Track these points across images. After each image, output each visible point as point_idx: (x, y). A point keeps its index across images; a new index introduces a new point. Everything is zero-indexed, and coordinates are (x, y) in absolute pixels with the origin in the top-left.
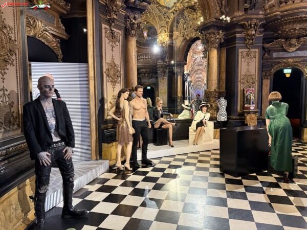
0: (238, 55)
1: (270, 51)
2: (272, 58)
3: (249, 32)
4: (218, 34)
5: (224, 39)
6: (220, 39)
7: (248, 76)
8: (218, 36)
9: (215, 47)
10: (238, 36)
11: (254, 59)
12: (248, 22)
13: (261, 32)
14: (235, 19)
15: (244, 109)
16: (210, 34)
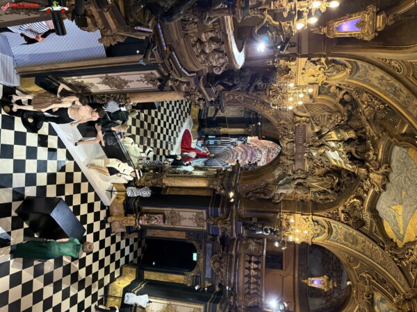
0: (200, 209)
1: (214, 241)
3: (220, 222)
5: (217, 194)
9: (209, 184)
11: (196, 225)
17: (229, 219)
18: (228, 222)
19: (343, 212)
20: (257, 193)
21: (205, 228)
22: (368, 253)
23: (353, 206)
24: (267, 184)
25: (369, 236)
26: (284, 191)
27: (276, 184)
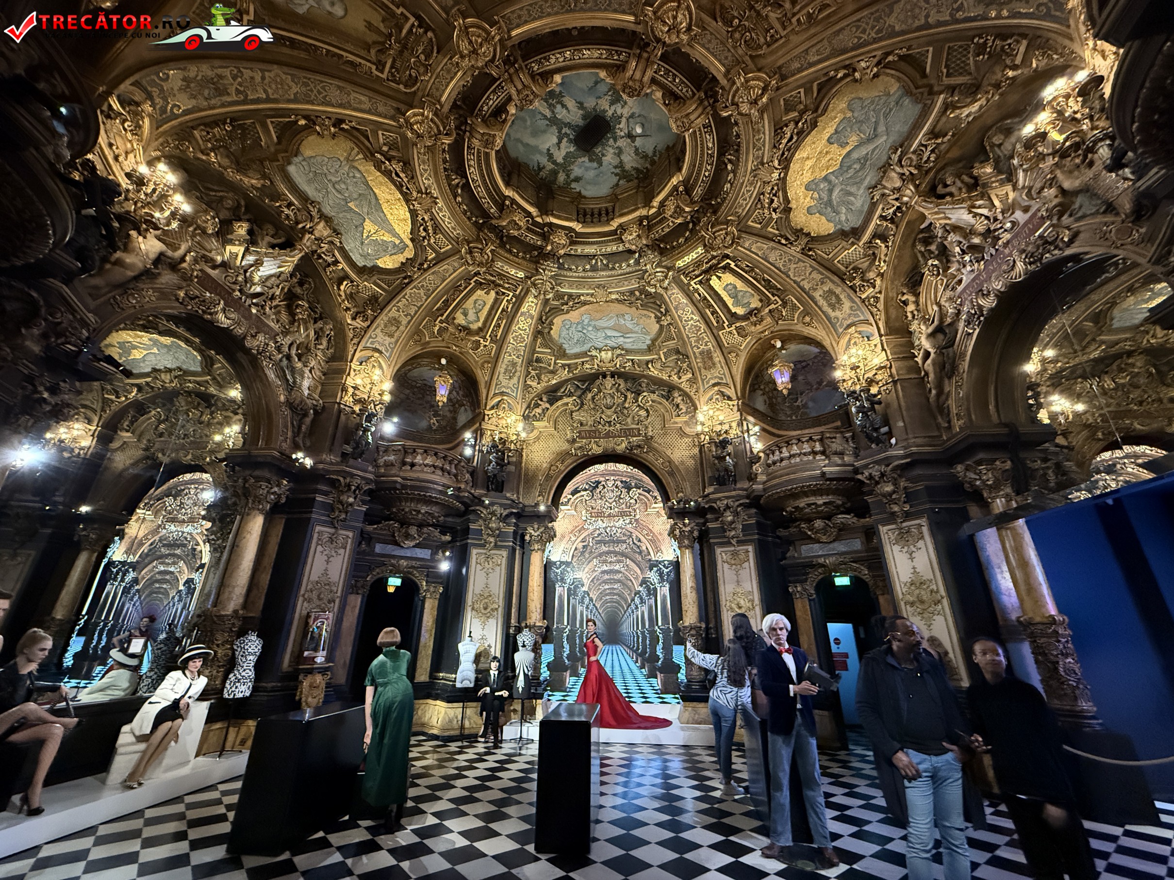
0: (312, 537)
1: (371, 539)
2: (372, 553)
3: (344, 498)
4: (278, 485)
5: (287, 497)
6: (279, 496)
7: (325, 583)
8: (276, 489)
9: (261, 511)
10: (319, 498)
11: (342, 551)
12: (345, 478)
13: (364, 502)
14: (321, 466)
15: (298, 663)
16: (258, 479)
17: (341, 479)
18: (348, 480)
19: (354, 319)
20: (300, 427)
21: (351, 534)
22: (414, 309)
23: (351, 297)
24: (290, 404)
25: (393, 295)
26: (306, 383)
27: (291, 387)
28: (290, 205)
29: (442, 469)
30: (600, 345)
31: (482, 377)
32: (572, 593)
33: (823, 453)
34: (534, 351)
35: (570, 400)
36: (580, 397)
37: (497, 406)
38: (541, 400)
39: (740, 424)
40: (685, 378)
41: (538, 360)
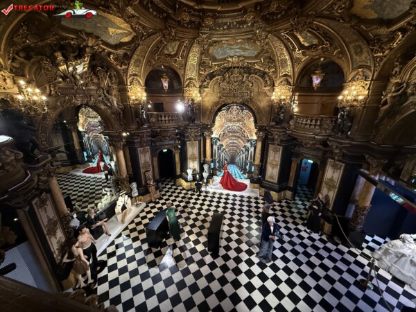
0: (138, 152)
1: (155, 142)
2: (156, 145)
3: (143, 139)
9: (121, 149)
11: (148, 153)
14: (132, 132)
17: (140, 134)
18: (142, 134)
19: (121, 66)
20: (120, 119)
21: (149, 147)
22: (144, 54)
23: (116, 59)
24: (113, 113)
26: (115, 103)
27: (111, 107)
28: (72, 39)
29: (172, 120)
30: (232, 55)
31: (181, 73)
32: (219, 149)
33: (320, 126)
34: (201, 59)
35: (219, 77)
36: (223, 76)
37: (188, 85)
38: (206, 78)
39: (291, 97)
40: (271, 71)
41: (204, 63)
